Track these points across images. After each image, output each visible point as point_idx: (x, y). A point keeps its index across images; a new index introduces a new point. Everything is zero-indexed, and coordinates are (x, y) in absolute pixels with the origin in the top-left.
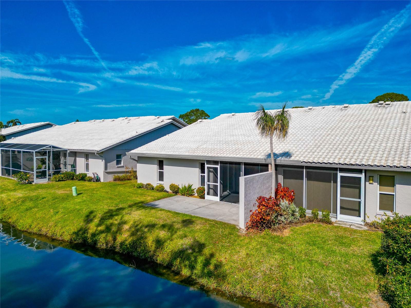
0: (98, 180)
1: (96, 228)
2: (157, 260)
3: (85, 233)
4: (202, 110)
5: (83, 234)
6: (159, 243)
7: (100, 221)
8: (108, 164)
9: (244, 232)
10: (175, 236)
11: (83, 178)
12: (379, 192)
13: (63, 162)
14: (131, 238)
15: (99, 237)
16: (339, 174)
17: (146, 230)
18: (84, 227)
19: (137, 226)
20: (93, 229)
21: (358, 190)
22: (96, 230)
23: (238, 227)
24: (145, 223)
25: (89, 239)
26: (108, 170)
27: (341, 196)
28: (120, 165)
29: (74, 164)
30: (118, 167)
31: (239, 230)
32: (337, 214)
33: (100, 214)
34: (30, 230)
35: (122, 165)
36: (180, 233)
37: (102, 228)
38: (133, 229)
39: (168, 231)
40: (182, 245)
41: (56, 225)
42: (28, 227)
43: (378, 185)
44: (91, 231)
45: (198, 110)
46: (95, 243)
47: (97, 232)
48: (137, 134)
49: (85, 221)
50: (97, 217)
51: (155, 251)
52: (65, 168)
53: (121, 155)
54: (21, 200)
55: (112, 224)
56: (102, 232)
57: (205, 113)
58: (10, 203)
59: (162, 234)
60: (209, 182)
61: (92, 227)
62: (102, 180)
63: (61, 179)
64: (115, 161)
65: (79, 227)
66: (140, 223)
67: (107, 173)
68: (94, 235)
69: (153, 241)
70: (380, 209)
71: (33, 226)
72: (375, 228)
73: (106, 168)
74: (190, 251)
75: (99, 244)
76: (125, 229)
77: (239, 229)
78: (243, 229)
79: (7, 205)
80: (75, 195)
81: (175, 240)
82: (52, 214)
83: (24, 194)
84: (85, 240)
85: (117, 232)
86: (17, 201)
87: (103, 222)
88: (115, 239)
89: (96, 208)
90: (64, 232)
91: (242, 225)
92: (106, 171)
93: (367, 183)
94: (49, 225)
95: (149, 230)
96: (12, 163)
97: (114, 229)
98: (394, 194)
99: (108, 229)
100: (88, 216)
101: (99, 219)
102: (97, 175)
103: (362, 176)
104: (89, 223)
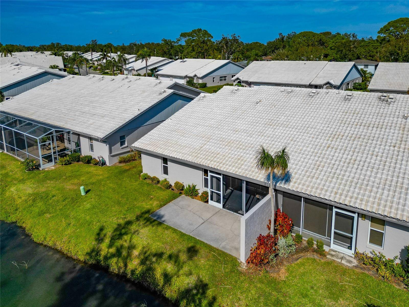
0: (104, 163)
1: (107, 249)
2: (166, 294)
3: (98, 255)
4: (205, 30)
5: (95, 256)
6: (167, 277)
7: (111, 241)
8: (113, 148)
9: (244, 267)
10: (181, 272)
11: (89, 160)
12: (370, 228)
13: (67, 138)
14: (141, 267)
15: (111, 262)
16: (335, 210)
17: (154, 259)
18: (97, 248)
19: (145, 253)
20: (105, 251)
21: (351, 221)
22: (108, 252)
23: (239, 261)
24: (154, 251)
25: (101, 261)
26: (113, 154)
27: (335, 229)
28: (124, 146)
29: (78, 143)
30: (122, 148)
31: (240, 264)
32: (331, 238)
33: (110, 232)
34: (45, 243)
35: (126, 145)
36: (186, 269)
37: (112, 250)
38: (142, 257)
39: (175, 265)
40: (188, 284)
41: (70, 241)
42: (43, 239)
43: (370, 222)
44: (103, 253)
45: (200, 30)
46: (108, 267)
47: (109, 255)
48: (139, 112)
49: (96, 240)
50: (108, 236)
51: (163, 286)
52: (69, 144)
53: (124, 136)
54: (32, 197)
55: (122, 246)
56: (113, 256)
57: (208, 34)
58: (21, 202)
59: (170, 267)
60: (212, 188)
61: (104, 249)
62: (108, 163)
63: (67, 163)
64: (119, 143)
65: (92, 247)
66: (149, 249)
67: (112, 156)
68: (106, 258)
69: (162, 274)
70: (370, 242)
71: (48, 239)
72: (364, 264)
73: (110, 151)
74: (195, 292)
75: (111, 268)
76: (134, 255)
77: (240, 262)
78: (244, 264)
79: (18, 204)
80: (83, 195)
81: (181, 278)
82: (64, 225)
83: (34, 189)
84: (98, 262)
85: (127, 258)
86: (28, 199)
87: (114, 243)
88: (126, 266)
89: (105, 222)
90: (78, 251)
91: (243, 258)
92: (111, 155)
93: (360, 219)
94: (63, 241)
95: (157, 260)
96: (16, 139)
97: (124, 253)
98: (384, 232)
99: (118, 253)
100: (98, 234)
101: (110, 239)
102: (102, 158)
103: (356, 216)
104: (101, 243)
